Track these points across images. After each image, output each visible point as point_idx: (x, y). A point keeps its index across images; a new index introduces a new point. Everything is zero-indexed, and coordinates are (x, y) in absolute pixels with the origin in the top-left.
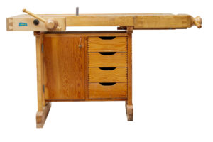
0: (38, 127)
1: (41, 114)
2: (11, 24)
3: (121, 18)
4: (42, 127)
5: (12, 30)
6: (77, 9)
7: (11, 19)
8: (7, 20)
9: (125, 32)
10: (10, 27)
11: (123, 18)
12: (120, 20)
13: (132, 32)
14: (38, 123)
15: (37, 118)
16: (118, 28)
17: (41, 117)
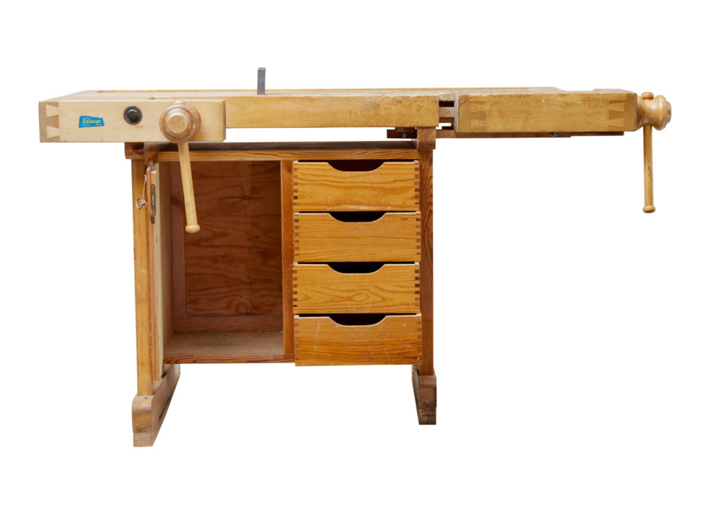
0: (137, 443)
1: (147, 403)
2: (55, 121)
3: (399, 101)
4: (150, 442)
5: (56, 139)
6: (262, 73)
7: (55, 104)
8: (42, 107)
9: (411, 146)
10: (51, 131)
11: (403, 100)
12: (395, 109)
13: (433, 146)
14: (138, 430)
15: (136, 414)
16: (390, 134)
17: (147, 412)
